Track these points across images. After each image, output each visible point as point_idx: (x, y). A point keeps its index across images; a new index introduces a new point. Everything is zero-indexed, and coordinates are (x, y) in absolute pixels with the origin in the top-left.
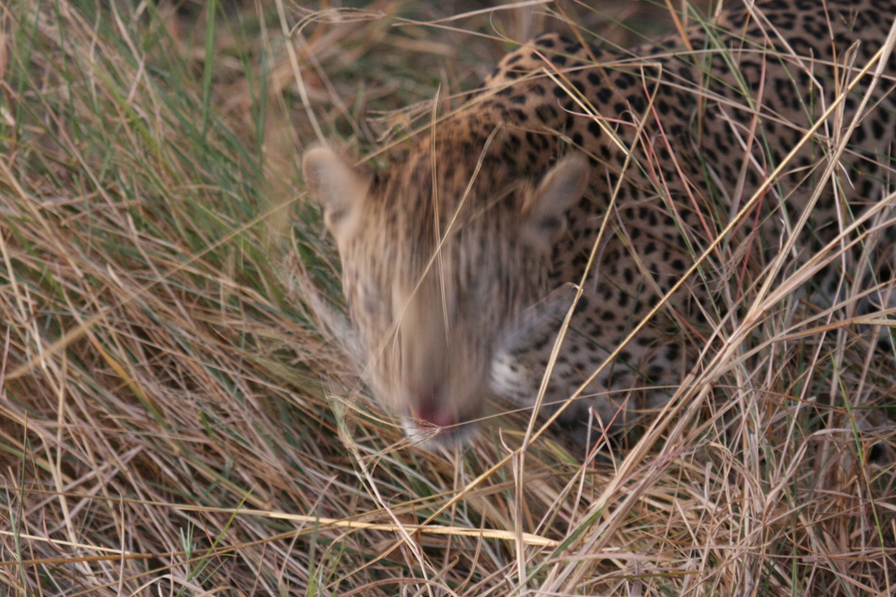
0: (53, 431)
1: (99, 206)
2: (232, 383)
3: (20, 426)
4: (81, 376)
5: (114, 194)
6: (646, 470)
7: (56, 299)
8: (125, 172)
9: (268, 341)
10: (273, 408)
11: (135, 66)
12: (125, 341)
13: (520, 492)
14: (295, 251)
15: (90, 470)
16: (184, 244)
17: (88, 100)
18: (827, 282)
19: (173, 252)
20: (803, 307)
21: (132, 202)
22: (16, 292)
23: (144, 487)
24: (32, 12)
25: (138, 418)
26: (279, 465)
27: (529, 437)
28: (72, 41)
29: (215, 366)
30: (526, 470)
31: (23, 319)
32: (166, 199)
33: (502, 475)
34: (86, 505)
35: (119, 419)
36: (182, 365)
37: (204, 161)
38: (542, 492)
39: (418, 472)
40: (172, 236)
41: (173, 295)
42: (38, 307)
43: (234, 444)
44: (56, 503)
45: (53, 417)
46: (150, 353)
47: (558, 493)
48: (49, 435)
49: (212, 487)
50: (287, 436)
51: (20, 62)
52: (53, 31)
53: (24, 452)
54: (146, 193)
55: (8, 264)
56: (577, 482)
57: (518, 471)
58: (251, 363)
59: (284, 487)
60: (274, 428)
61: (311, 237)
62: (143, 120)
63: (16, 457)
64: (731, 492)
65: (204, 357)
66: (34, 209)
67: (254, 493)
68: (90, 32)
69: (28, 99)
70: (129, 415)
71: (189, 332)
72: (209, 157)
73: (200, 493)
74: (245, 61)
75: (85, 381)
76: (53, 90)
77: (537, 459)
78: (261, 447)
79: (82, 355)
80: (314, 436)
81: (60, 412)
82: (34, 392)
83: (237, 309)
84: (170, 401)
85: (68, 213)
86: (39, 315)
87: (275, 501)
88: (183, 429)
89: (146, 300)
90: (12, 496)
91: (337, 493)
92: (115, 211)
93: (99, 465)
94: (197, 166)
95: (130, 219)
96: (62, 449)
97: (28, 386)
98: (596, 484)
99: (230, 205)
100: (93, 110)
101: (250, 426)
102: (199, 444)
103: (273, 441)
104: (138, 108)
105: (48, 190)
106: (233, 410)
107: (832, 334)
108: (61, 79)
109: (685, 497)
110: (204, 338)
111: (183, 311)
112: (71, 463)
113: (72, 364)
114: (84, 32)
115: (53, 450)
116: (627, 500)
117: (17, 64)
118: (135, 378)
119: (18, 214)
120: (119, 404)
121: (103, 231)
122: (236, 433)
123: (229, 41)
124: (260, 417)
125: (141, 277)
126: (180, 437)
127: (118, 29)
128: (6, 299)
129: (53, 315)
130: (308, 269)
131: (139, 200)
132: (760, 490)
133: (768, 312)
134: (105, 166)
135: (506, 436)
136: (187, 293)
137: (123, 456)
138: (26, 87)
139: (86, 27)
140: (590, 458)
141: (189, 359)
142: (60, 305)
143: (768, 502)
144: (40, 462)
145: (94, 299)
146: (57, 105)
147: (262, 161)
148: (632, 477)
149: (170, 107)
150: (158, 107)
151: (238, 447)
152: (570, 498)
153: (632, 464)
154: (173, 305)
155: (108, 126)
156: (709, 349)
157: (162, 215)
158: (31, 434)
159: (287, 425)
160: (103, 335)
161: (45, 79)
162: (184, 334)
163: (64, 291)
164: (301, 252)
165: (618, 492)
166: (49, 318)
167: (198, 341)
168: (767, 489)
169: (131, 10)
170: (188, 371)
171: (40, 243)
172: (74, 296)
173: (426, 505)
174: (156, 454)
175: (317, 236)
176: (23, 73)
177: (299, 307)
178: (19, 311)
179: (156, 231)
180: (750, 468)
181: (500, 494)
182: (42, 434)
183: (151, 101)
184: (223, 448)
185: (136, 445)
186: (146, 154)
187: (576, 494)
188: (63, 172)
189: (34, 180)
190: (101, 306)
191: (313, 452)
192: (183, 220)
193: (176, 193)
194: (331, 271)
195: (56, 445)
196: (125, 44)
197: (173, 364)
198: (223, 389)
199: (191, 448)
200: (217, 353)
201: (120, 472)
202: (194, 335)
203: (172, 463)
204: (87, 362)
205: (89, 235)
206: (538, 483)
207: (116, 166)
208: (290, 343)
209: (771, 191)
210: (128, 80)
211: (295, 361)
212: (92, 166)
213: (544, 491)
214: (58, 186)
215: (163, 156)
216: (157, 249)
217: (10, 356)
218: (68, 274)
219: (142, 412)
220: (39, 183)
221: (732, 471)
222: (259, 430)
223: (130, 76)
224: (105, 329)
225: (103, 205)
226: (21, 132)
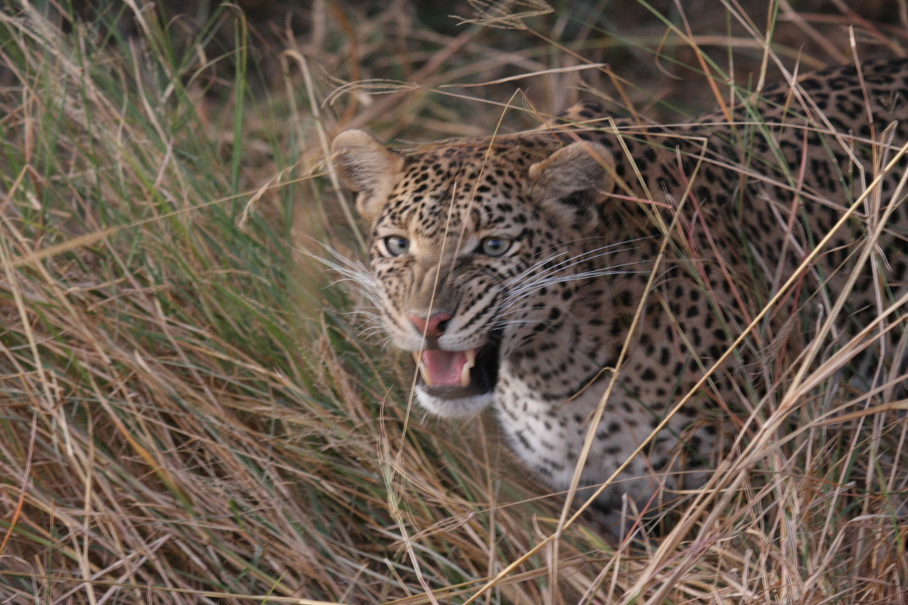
0: (80, 519)
1: (126, 291)
2: (261, 470)
3: (46, 514)
4: (108, 464)
5: (141, 278)
6: (682, 557)
7: (84, 386)
8: (153, 257)
9: (297, 428)
10: (303, 495)
11: (162, 149)
12: (152, 428)
13: (554, 580)
14: (325, 336)
15: (118, 559)
16: (213, 330)
17: (114, 184)
18: (864, 366)
19: (202, 338)
20: (842, 391)
21: (160, 287)
22: (43, 379)
23: (173, 576)
24: (58, 95)
25: (166, 505)
26: (309, 553)
27: (563, 523)
28: (99, 125)
29: (243, 453)
30: (560, 558)
31: (49, 406)
32: (195, 285)
33: (535, 562)
34: (114, 595)
35: (147, 507)
36: (211, 452)
37: (232, 245)
38: (575, 580)
39: (450, 560)
40: (200, 321)
41: (201, 381)
42: (65, 393)
43: (263, 531)
44: (83, 592)
45: (81, 505)
46: (178, 439)
47: (592, 580)
48: (76, 524)
49: (242, 575)
50: (317, 524)
51: (47, 146)
52: (80, 115)
53: (51, 541)
54: (174, 277)
55: (35, 350)
56: (611, 570)
57: (551, 558)
58: (280, 449)
59: (314, 575)
60: (304, 516)
61: (342, 322)
62: (170, 203)
63: (42, 546)
64: (769, 580)
65: (234, 444)
66: (60, 294)
67: (283, 582)
68: (117, 115)
69: (55, 183)
70: (157, 503)
71: (217, 418)
72: (238, 241)
73: (229, 582)
74: (274, 145)
75: (113, 469)
76: (79, 174)
77: (571, 547)
78: (290, 535)
79: (110, 443)
80: (345, 524)
81: (87, 500)
82: (61, 480)
83: (266, 395)
84: (199, 488)
85: (95, 298)
86: (65, 402)
87: (305, 590)
88: (212, 517)
89: (174, 386)
90: (39, 585)
91: (368, 582)
92: (143, 297)
93: (127, 554)
94: (225, 250)
95: (158, 304)
96: (89, 538)
97: (55, 474)
98: (631, 572)
99: (259, 289)
100: (121, 195)
101: (280, 514)
102: (228, 532)
103: (303, 529)
104: (165, 192)
105: (75, 275)
106: (263, 498)
107: (870, 418)
108: (88, 163)
109: (722, 585)
110: (233, 425)
111: (212, 397)
112: (98, 551)
113: (99, 452)
114: (112, 115)
115: (80, 539)
116: (662, 588)
117: (43, 148)
118: (163, 466)
119: (44, 300)
120: (147, 492)
121: (131, 317)
122: (266, 521)
123: (258, 124)
124: (290, 504)
125: (168, 363)
126: (209, 526)
127: (146, 112)
128: (33, 385)
129: (80, 401)
130: (338, 354)
131: (167, 285)
132: (798, 577)
133: (807, 395)
134: (133, 251)
135: (541, 523)
136: (216, 379)
137: (151, 545)
138: (53, 172)
139: (113, 110)
140: (625, 545)
141: (217, 446)
142: (87, 391)
143: (805, 590)
144: (67, 551)
145: (121, 385)
146: (84, 189)
147: (292, 244)
148: (667, 564)
149: (198, 190)
150: (186, 190)
151: (268, 535)
152: (605, 586)
153: (667, 551)
154: (201, 391)
155: (136, 211)
156: (746, 434)
157: (191, 300)
158: (58, 523)
159: (317, 512)
160: (130, 422)
161: (72, 162)
162: (213, 420)
163: (91, 378)
164: (331, 337)
165: (653, 580)
166: (76, 404)
167: (226, 427)
168: (805, 576)
169: (159, 93)
170: (217, 459)
171: (67, 329)
172: (101, 382)
173: (457, 593)
174: (184, 542)
175: (348, 321)
176: (50, 157)
177: (329, 393)
178: (45, 398)
179: (183, 316)
180: (788, 554)
181: (533, 581)
182: (68, 522)
183: (178, 185)
184: (253, 536)
185: (164, 534)
186: (174, 238)
187: (610, 582)
188: (90, 257)
189: (61, 265)
190: (129, 393)
191: (343, 541)
192: (211, 305)
193: (204, 277)
194: (361, 356)
195: (83, 533)
196: (153, 127)
197: (201, 450)
198: (253, 477)
199: (219, 536)
200: (246, 440)
201: (147, 561)
202: (223, 422)
203: (201, 551)
204: (115, 449)
205: (116, 320)
206: (571, 570)
207: (143, 250)
208: (319, 429)
209: (810, 272)
210: (156, 164)
211: (325, 448)
212: (120, 251)
213: (578, 579)
214: (85, 271)
215: (191, 240)
216: (185, 334)
217: (37, 443)
218: (95, 360)
219: (171, 499)
220: (66, 268)
221: (770, 558)
222: (289, 518)
223: (158, 159)
224: (133, 415)
225: (131, 290)
226: (47, 216)
